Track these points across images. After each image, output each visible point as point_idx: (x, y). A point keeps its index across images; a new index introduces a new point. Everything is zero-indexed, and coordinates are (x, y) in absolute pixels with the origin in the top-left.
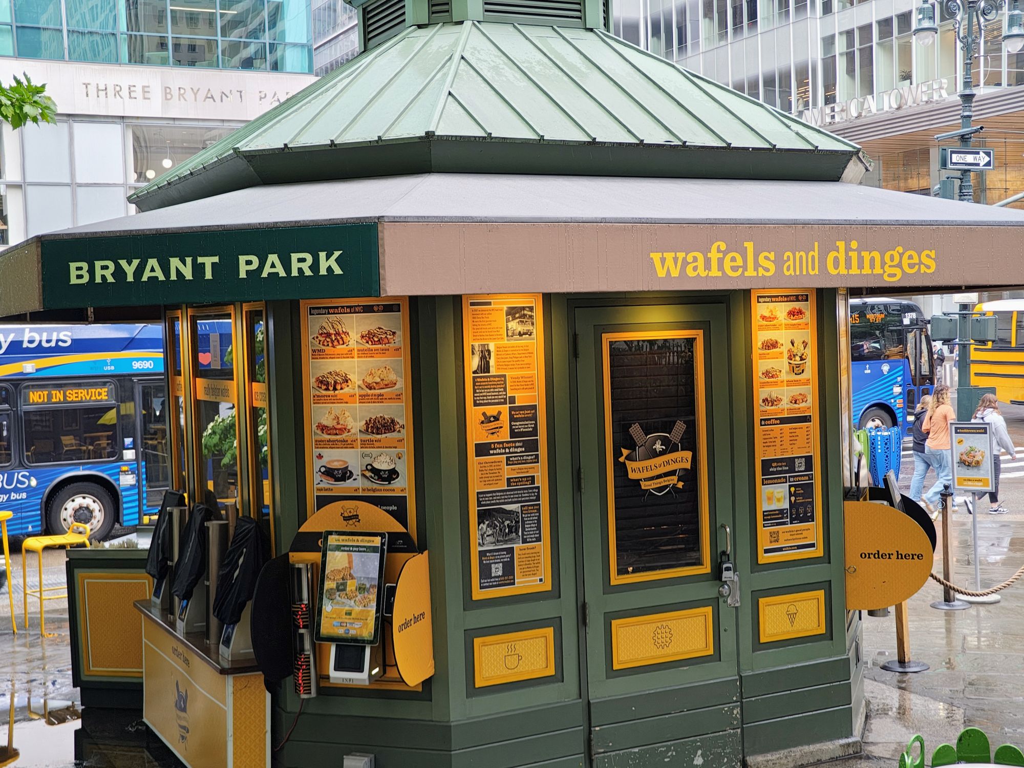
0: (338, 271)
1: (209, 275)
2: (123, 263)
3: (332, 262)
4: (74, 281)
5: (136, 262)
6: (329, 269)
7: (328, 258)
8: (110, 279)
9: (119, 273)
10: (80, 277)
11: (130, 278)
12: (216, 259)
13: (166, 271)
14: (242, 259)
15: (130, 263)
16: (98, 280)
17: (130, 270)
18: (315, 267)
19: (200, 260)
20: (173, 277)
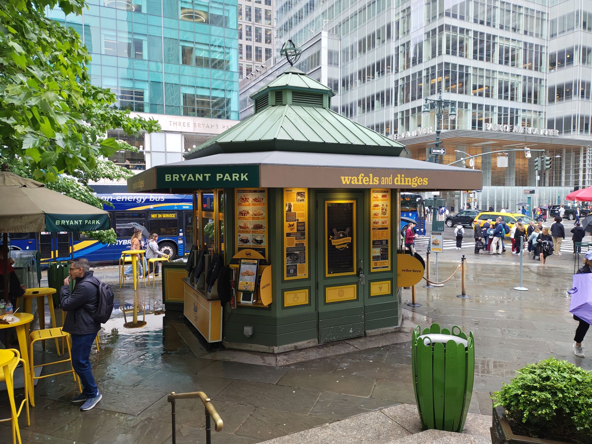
0: (247, 179)
1: (207, 179)
2: (182, 175)
3: (245, 177)
4: (166, 180)
5: (185, 175)
6: (244, 179)
7: (244, 175)
8: (178, 180)
9: (180, 178)
10: (168, 179)
11: (184, 180)
12: (210, 175)
13: (195, 178)
14: (218, 175)
15: (184, 175)
16: (174, 180)
17: (183, 177)
18: (240, 178)
19: (205, 175)
20: (197, 180)
